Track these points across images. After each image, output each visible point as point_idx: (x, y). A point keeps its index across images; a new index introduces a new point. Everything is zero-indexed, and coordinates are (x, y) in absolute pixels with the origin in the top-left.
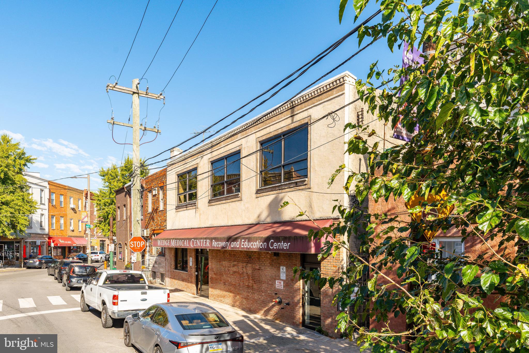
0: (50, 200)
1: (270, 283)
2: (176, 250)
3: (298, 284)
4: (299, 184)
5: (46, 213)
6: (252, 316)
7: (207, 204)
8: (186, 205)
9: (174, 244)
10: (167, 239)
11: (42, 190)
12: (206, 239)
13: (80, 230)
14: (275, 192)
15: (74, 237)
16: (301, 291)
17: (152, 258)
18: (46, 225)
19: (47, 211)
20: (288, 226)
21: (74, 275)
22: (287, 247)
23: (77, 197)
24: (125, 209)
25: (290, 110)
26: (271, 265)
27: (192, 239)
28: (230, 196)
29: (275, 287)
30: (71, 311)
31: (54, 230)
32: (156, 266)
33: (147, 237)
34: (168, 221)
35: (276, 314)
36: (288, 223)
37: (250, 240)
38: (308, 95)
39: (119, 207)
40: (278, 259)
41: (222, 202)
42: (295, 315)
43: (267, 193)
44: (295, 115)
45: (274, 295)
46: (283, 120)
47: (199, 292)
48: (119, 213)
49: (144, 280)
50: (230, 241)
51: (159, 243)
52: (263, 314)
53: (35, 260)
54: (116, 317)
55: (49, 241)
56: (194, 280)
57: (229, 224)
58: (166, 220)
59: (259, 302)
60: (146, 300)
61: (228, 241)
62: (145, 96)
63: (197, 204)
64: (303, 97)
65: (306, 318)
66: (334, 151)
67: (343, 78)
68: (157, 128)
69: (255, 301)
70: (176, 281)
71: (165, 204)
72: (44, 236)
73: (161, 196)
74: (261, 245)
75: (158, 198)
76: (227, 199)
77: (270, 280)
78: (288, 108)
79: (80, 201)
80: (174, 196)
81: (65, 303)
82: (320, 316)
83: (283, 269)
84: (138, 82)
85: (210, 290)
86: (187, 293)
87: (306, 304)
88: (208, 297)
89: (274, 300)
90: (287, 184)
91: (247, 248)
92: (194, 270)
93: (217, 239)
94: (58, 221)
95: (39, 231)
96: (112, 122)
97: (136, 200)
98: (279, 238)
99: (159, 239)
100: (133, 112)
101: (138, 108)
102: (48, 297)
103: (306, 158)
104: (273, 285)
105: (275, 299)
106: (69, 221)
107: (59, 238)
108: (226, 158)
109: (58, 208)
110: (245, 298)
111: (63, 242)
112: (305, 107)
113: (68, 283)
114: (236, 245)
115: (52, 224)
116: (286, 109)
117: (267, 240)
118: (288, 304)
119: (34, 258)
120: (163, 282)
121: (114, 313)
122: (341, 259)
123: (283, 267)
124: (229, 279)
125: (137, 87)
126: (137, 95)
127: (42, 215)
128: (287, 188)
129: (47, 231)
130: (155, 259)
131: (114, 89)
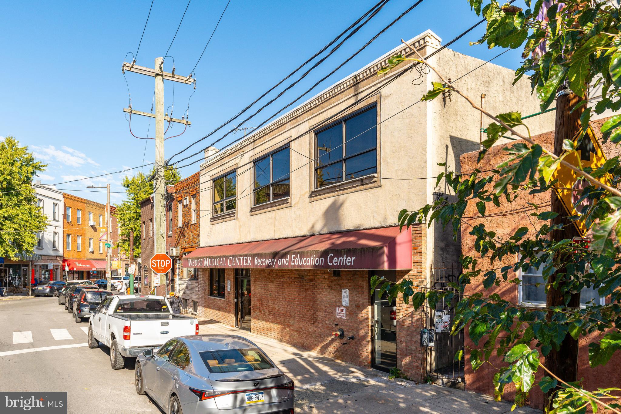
0: (65, 216)
1: (329, 310)
2: (212, 270)
3: (365, 311)
4: (366, 181)
5: (60, 231)
6: (305, 354)
7: (249, 214)
8: (223, 216)
9: (207, 264)
10: (200, 258)
11: (55, 204)
12: (246, 255)
13: (101, 252)
14: (334, 194)
15: (93, 259)
16: (370, 321)
17: (182, 282)
18: (60, 246)
19: (61, 229)
20: (351, 236)
21: (86, 303)
22: (351, 262)
23: (98, 212)
24: (151, 223)
25: (353, 88)
26: (330, 287)
27: (229, 256)
28: (276, 202)
29: (335, 316)
30: (75, 348)
31: (69, 251)
32: (187, 292)
33: (177, 257)
34: (201, 237)
35: (336, 351)
36: (352, 233)
37: (302, 255)
38: (377, 65)
39: (144, 222)
40: (338, 280)
41: (267, 210)
42: (361, 352)
43: (324, 196)
44: (360, 93)
45: (334, 326)
46: (344, 101)
47: (239, 323)
48: (144, 229)
49: (167, 308)
50: (277, 257)
51: (190, 263)
52: (320, 352)
53: (45, 286)
54: (128, 355)
55: (64, 264)
56: (233, 309)
57: (276, 237)
58: (199, 236)
59: (314, 335)
60: (168, 332)
61: (274, 258)
62: (170, 78)
63: (236, 214)
64: (370, 70)
65: (376, 356)
66: (412, 135)
67: (424, 39)
68: (186, 119)
69: (309, 334)
70: (211, 311)
71: (198, 216)
72: (58, 259)
73: (193, 206)
74: (317, 260)
75: (190, 209)
76: (274, 206)
77: (328, 307)
78: (350, 84)
79: (101, 218)
80: (209, 205)
81: (70, 337)
82: (396, 353)
83: (345, 293)
84: (162, 60)
85: (253, 321)
86: (224, 325)
87: (376, 338)
88: (249, 330)
89: (334, 333)
90: (349, 183)
91: (298, 265)
92: (232, 296)
93: (260, 256)
94: (75, 241)
95: (52, 253)
96: (130, 111)
97: (160, 207)
98: (341, 252)
99: (191, 259)
100: (156, 98)
101: (162, 94)
102: (51, 330)
103: (374, 147)
104: (332, 313)
105: (335, 331)
106: (88, 241)
107: (76, 261)
108: (272, 155)
109: (75, 225)
110: (297, 331)
111: (80, 265)
112: (373, 82)
113: (78, 313)
114: (284, 262)
115: (68, 244)
116: (347, 86)
117: (324, 254)
118: (352, 338)
119: (44, 284)
120: (196, 312)
121: (125, 350)
122: (423, 277)
123: (345, 290)
124: (276, 306)
125: (161, 68)
126: (161, 77)
127: (55, 233)
128: (350, 188)
129: (61, 252)
130: (186, 284)
131: (132, 70)
